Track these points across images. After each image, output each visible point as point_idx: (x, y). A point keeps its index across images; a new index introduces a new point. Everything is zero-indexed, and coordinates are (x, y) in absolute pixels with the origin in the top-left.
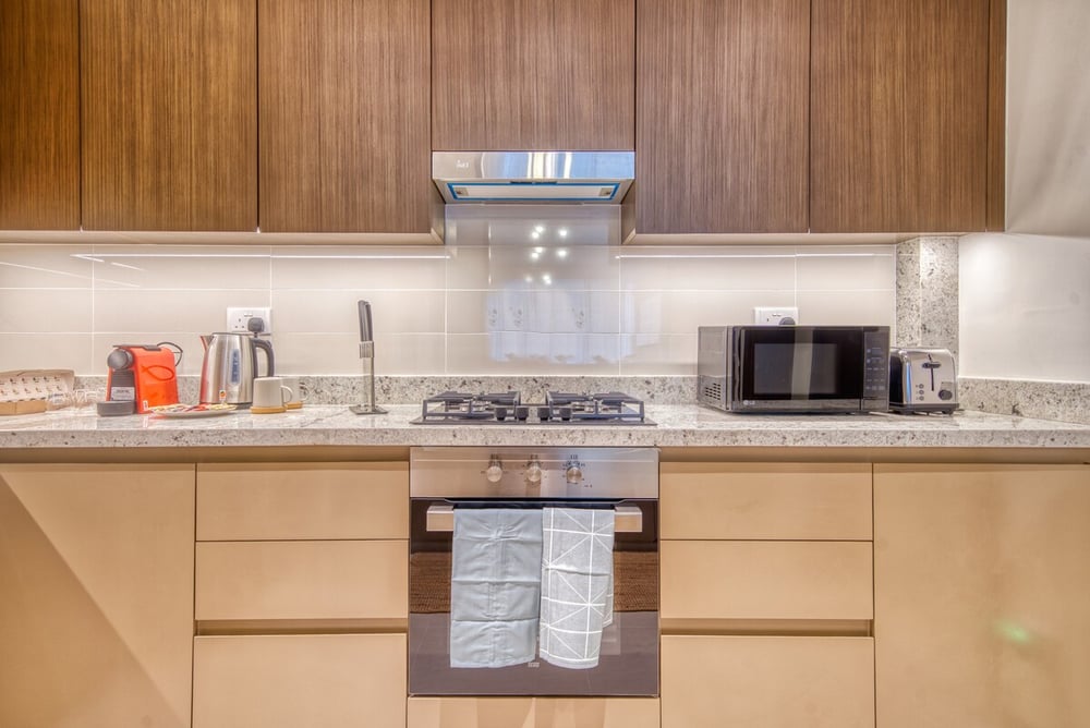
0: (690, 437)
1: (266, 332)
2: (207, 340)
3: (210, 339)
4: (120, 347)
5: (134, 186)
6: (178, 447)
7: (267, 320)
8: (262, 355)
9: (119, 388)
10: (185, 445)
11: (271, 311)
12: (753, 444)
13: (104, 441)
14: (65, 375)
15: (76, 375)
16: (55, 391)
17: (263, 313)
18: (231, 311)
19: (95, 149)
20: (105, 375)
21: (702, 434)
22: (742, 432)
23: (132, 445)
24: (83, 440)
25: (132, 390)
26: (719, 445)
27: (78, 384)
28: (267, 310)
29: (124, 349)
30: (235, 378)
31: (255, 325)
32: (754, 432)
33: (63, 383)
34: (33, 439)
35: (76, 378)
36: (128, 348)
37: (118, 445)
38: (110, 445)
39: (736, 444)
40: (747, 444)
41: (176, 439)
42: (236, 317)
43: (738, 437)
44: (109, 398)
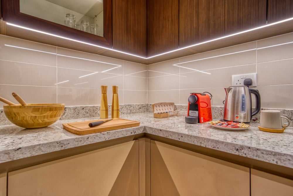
1: (253, 85)
2: (228, 90)
3: (229, 89)
4: (192, 94)
5: (198, 22)
6: (239, 156)
7: (254, 80)
8: (253, 96)
9: (192, 111)
10: (244, 156)
11: (257, 75)
13: (196, 142)
14: (172, 104)
15: (175, 104)
16: (170, 110)
17: (252, 76)
18: (233, 76)
19: (184, 13)
20: (186, 105)
23: (210, 147)
24: (185, 139)
25: (197, 112)
27: (175, 108)
28: (255, 74)
29: (194, 95)
30: (243, 109)
31: (248, 82)
33: (171, 107)
34: (167, 134)
35: (175, 105)
36: (195, 94)
37: (202, 145)
38: (199, 144)
41: (237, 150)
42: (237, 79)
44: (188, 115)
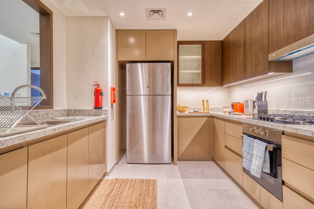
0: (285, 128)
12: (302, 134)
18: (254, 95)
21: (288, 128)
22: (299, 129)
25: (234, 110)
26: (293, 132)
29: (233, 103)
32: (302, 130)
39: (297, 133)
40: (300, 133)
43: (298, 131)
